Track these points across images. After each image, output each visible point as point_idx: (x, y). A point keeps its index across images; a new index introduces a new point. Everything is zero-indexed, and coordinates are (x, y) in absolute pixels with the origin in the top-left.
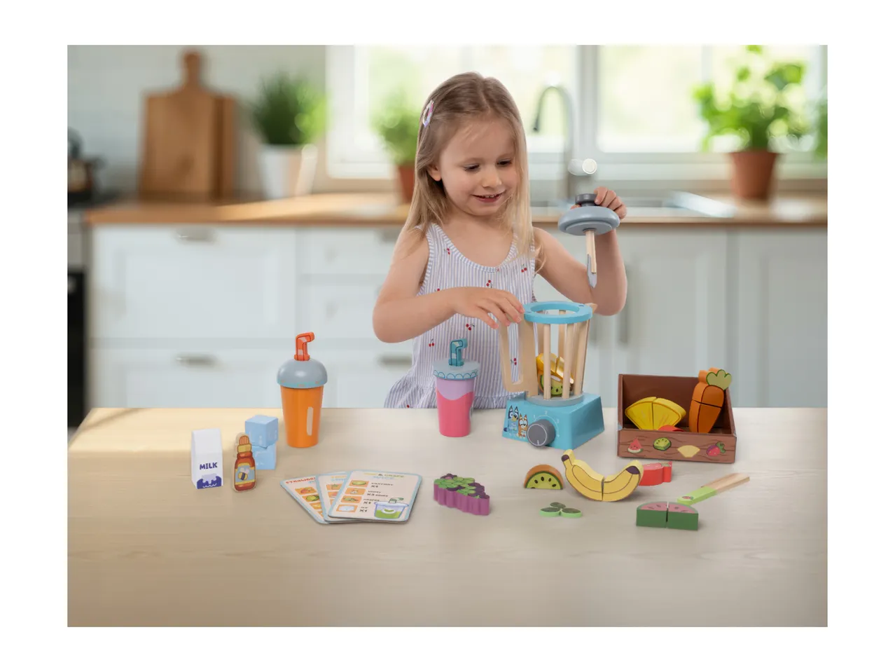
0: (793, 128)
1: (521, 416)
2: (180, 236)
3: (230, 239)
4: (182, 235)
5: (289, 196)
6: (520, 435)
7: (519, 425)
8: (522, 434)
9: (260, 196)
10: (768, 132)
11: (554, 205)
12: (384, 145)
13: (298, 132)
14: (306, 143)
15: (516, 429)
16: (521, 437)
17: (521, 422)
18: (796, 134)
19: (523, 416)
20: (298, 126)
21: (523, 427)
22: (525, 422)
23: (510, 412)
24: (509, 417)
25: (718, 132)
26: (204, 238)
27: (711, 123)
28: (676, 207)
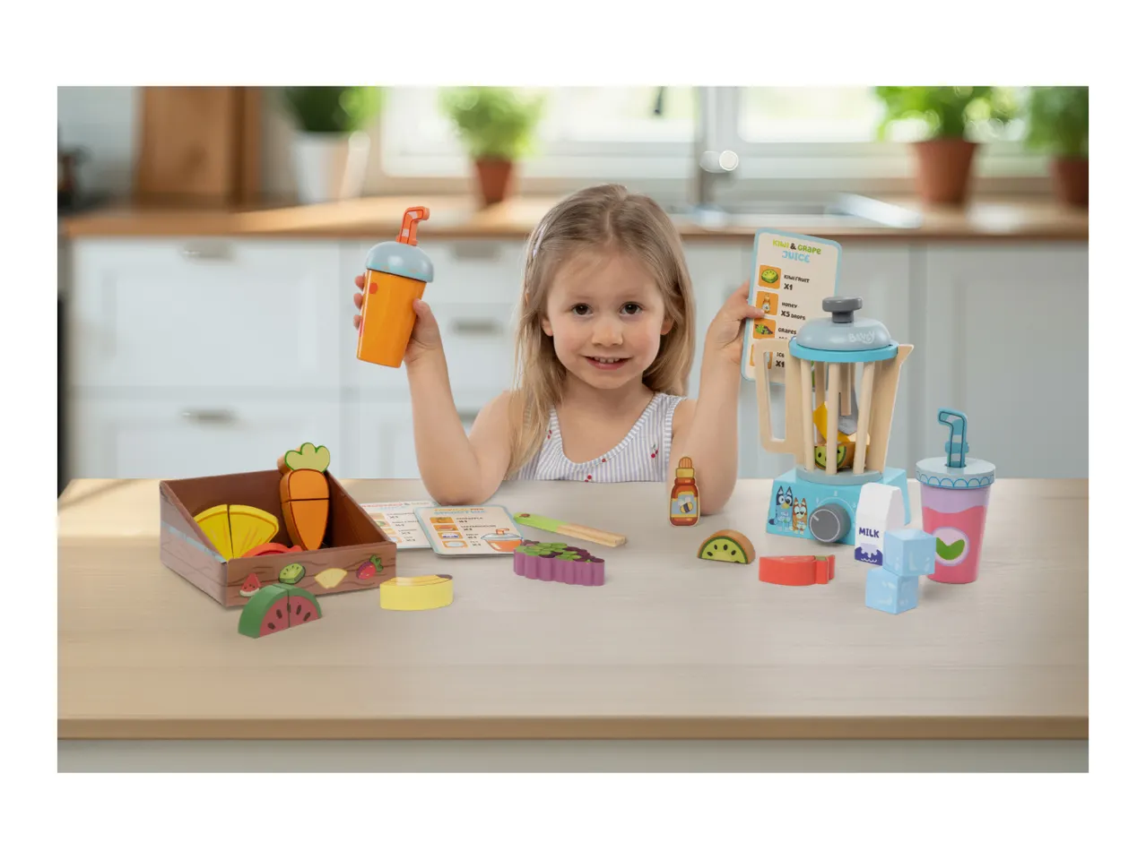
0: (998, 111)
1: (796, 500)
2: (187, 253)
3: (253, 255)
4: (190, 251)
5: (332, 200)
6: (795, 528)
7: (794, 514)
8: (799, 526)
9: (293, 200)
10: (964, 115)
11: (683, 212)
12: (457, 132)
13: (343, 115)
14: (356, 129)
15: (788, 519)
16: (796, 532)
17: (797, 510)
18: (1002, 118)
19: (800, 502)
20: (344, 108)
21: (799, 516)
22: (803, 509)
23: (778, 496)
24: (778, 503)
25: (898, 115)
26: (219, 255)
27: (890, 103)
28: (842, 214)
